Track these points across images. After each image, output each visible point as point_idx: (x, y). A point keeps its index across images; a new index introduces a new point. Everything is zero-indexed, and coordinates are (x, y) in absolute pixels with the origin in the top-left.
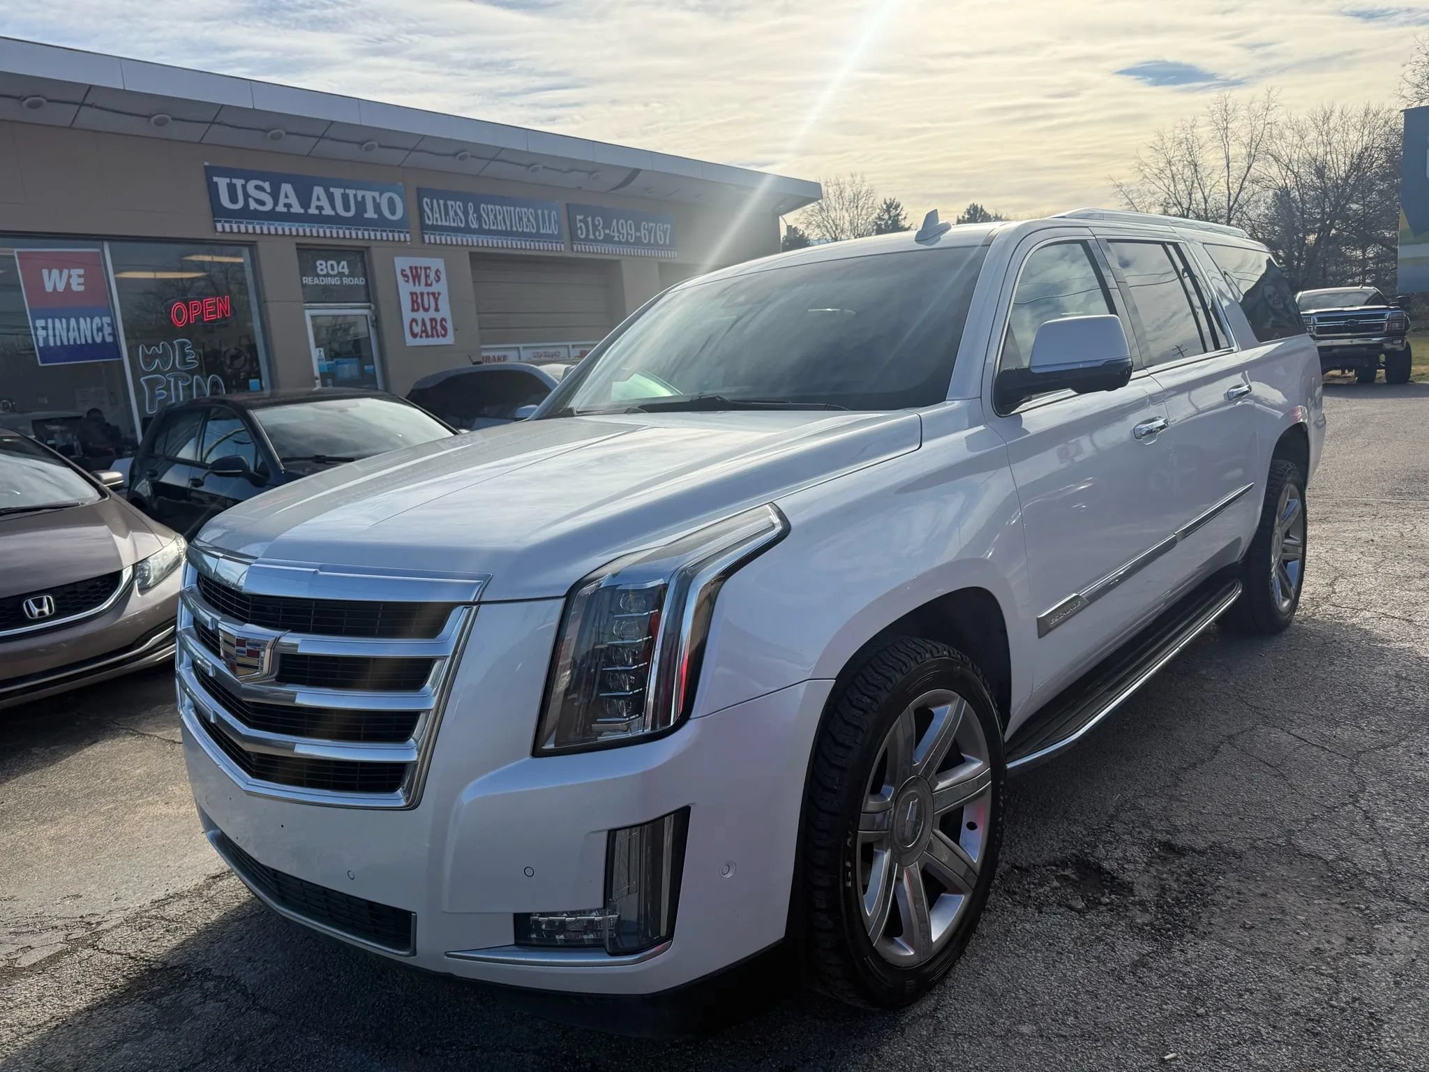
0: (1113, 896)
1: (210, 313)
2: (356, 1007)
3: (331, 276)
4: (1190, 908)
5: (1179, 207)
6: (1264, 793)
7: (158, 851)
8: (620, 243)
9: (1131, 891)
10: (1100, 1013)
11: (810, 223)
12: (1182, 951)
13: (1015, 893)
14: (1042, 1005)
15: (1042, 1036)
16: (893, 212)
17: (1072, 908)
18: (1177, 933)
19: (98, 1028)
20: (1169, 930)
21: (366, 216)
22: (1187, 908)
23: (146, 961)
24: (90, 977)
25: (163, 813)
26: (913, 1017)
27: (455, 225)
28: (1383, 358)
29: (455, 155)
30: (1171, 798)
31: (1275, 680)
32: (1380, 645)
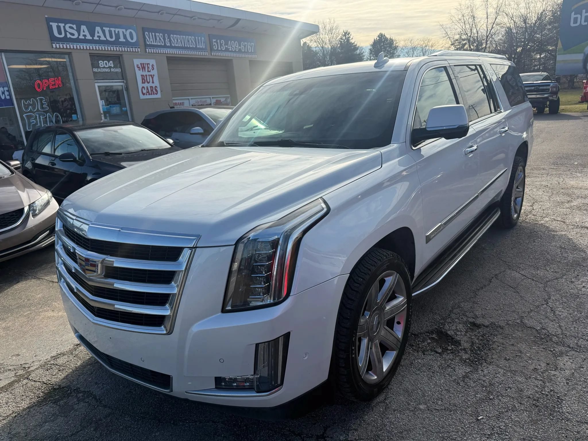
0: (453, 346)
1: (52, 85)
2: (144, 404)
3: (106, 68)
4: (484, 351)
5: (466, 35)
6: (510, 300)
7: (51, 333)
8: (232, 51)
9: (460, 344)
10: (451, 399)
11: (312, 40)
12: (482, 370)
13: (413, 346)
14: (428, 396)
15: (429, 410)
16: (347, 36)
17: (437, 352)
18: (479, 363)
19: (33, 416)
20: (476, 361)
21: (120, 40)
22: (482, 351)
23: (51, 385)
24: (28, 393)
25: (52, 315)
26: (377, 403)
27: (160, 44)
28: (548, 103)
29: (159, 12)
30: (474, 302)
31: (512, 249)
32: (553, 233)
